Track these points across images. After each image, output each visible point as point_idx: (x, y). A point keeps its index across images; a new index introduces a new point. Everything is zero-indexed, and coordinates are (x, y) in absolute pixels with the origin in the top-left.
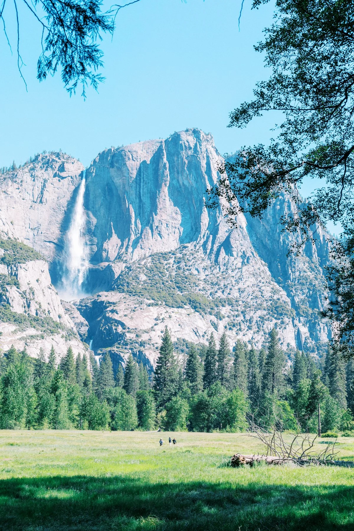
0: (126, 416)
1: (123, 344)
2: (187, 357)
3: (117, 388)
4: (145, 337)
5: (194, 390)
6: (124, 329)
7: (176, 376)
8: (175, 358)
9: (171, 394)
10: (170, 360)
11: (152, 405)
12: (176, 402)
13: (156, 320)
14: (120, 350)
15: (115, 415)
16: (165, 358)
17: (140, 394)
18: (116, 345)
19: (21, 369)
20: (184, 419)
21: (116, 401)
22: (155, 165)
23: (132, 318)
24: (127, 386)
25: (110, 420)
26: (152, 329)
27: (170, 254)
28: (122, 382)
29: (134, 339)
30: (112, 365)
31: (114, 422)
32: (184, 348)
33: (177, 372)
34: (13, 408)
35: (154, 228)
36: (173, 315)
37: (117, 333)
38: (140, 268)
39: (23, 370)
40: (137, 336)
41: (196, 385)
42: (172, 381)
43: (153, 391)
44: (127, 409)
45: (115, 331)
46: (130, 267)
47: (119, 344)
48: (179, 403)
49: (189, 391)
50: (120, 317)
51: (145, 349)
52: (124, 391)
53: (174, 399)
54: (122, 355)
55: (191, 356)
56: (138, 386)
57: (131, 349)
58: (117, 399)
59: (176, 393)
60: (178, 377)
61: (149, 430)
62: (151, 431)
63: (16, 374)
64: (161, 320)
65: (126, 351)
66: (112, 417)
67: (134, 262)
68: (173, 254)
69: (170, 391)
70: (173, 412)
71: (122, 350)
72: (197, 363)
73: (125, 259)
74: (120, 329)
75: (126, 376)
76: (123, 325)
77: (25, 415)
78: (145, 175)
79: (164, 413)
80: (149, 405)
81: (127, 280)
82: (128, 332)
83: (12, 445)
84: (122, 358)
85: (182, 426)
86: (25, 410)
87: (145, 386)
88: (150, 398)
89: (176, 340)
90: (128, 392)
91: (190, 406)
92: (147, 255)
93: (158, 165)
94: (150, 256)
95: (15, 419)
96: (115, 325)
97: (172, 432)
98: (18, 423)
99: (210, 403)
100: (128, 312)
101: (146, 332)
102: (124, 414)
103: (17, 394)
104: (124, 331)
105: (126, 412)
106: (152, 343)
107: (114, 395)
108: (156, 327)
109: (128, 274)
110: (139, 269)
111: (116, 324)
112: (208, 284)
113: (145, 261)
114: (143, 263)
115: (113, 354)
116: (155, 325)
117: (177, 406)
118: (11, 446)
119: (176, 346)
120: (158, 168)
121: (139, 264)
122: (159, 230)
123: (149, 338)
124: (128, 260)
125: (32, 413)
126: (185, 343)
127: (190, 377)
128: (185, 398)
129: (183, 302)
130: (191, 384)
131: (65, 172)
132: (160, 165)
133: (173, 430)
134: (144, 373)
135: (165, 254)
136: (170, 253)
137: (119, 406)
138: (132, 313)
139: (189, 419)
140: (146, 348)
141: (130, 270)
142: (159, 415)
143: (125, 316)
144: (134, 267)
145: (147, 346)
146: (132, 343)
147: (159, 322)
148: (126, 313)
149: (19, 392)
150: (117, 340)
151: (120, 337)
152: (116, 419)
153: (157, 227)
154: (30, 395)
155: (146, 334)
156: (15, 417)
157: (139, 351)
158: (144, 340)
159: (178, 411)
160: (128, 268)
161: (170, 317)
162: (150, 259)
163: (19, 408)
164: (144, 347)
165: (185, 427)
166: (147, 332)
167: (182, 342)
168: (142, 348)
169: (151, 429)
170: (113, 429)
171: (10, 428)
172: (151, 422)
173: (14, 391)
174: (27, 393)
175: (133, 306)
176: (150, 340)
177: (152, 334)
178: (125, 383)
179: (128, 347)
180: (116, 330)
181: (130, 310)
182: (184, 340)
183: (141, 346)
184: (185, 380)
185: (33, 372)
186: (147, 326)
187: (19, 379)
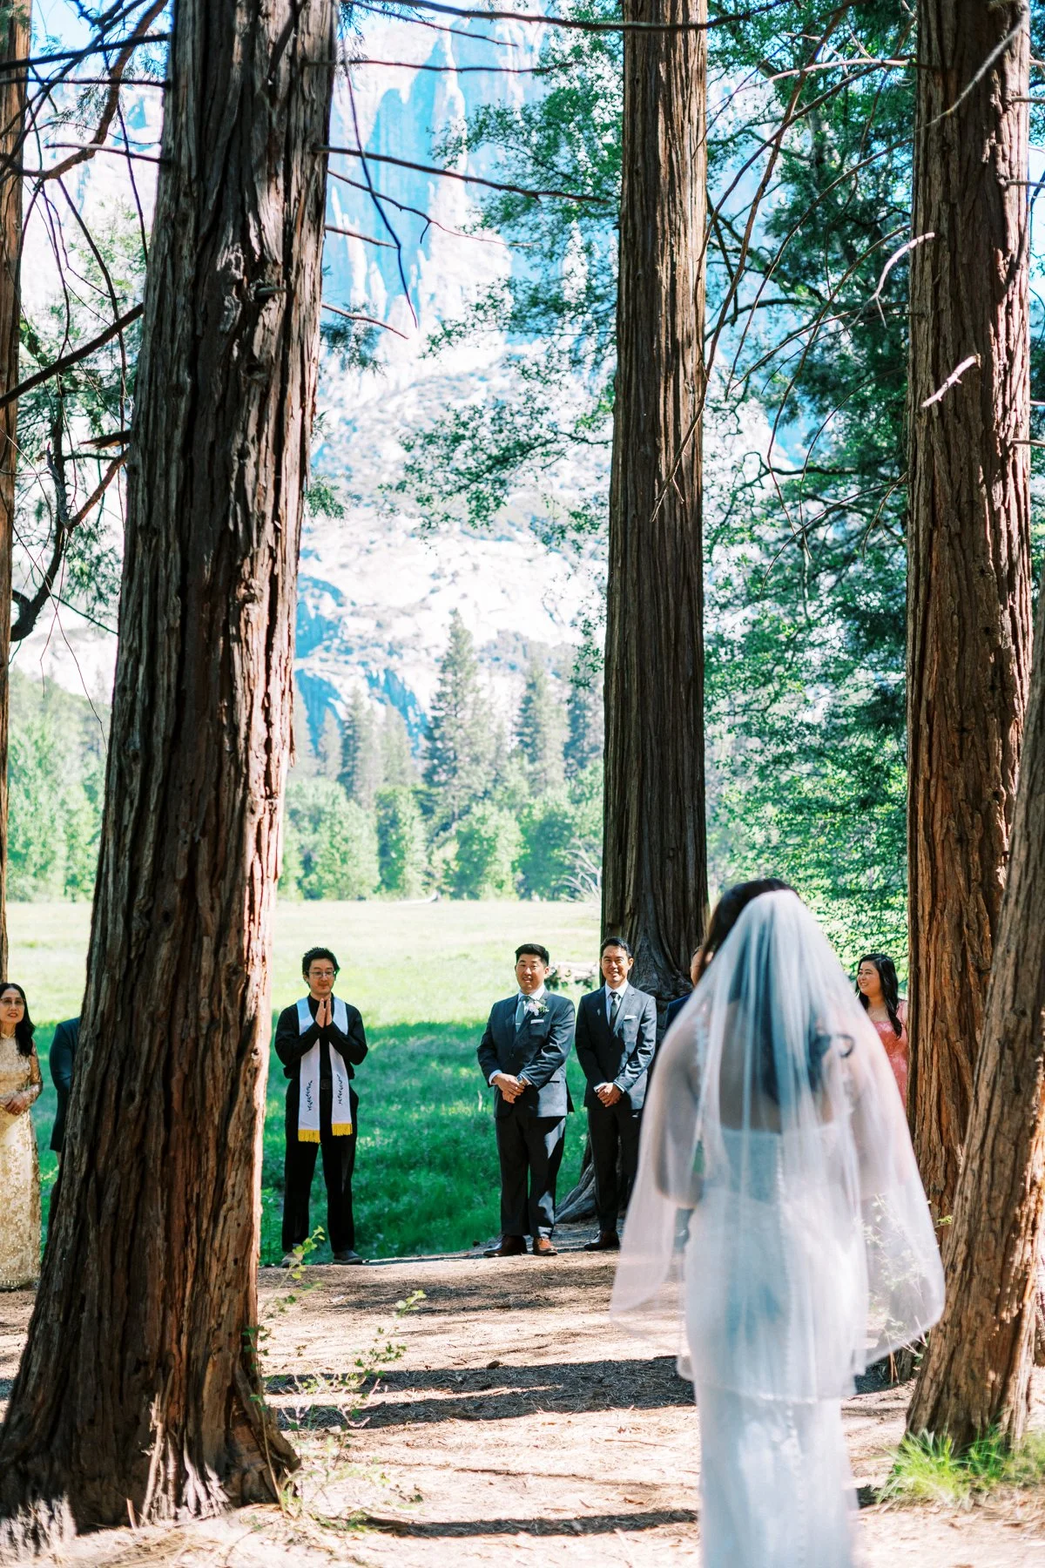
0: (344, 861)
1: (338, 650)
2: (521, 690)
3: (321, 780)
4: (401, 629)
5: (536, 783)
6: (340, 605)
7: (485, 745)
8: (483, 695)
9: (474, 797)
10: (469, 699)
11: (415, 830)
12: (482, 820)
13: (434, 576)
14: (330, 665)
15: (316, 858)
16: (456, 695)
17: (387, 796)
18: (318, 651)
19: (43, 737)
20: (508, 867)
21: (316, 818)
22: (421, 104)
23: (362, 573)
24: (349, 774)
25: (300, 873)
26: (423, 604)
27: (473, 380)
28: (334, 764)
29: (369, 635)
30: (306, 713)
31: (313, 878)
32: (519, 659)
33: (487, 735)
34: (27, 844)
35: (424, 299)
36: (483, 562)
37: (319, 618)
38: (383, 422)
39: (50, 739)
40: (379, 625)
41: (544, 770)
42: (476, 760)
43: (422, 786)
44: (346, 840)
45: (313, 614)
46: (355, 419)
47: (327, 649)
48: (491, 822)
49: (525, 787)
50: (328, 570)
51: (405, 665)
52: (340, 790)
53: (477, 810)
54: (336, 682)
55: (531, 686)
56: (382, 774)
57: (364, 664)
58: (320, 811)
59: (486, 792)
60: (493, 748)
61: (406, 896)
62: (413, 901)
63: (31, 750)
64: (450, 578)
65: (348, 669)
66: (307, 864)
67: (365, 407)
68: (482, 379)
69: (469, 787)
70: (475, 847)
71: (335, 669)
72: (545, 709)
73: (337, 396)
74: (328, 608)
75: (345, 746)
76: (336, 593)
77: (60, 862)
78: (391, 136)
79: (451, 849)
80: (406, 829)
81: (345, 460)
82: (352, 614)
83: (31, 946)
84: (335, 691)
85: (500, 885)
86: (62, 850)
87: (402, 773)
88: (408, 809)
89: (494, 636)
90: (350, 792)
91: (523, 831)
92: (404, 383)
93: (430, 104)
94: (414, 385)
95: (35, 875)
96: (313, 595)
97: (474, 903)
98: (42, 884)
99: (578, 820)
100: (353, 553)
101: (404, 613)
102: (337, 856)
103: (36, 804)
104: (341, 610)
105: (343, 849)
106: (425, 645)
107: (310, 801)
108: (432, 599)
109: (348, 440)
110: (380, 427)
111: (317, 592)
112: (587, 469)
113: (397, 400)
114: (391, 406)
115: (311, 681)
116: (432, 592)
117: (486, 831)
118: (28, 951)
119: (496, 653)
120: (431, 114)
121: (381, 411)
122: (438, 305)
123: (414, 630)
124: (347, 398)
125: (80, 855)
126: (519, 645)
127: (527, 745)
128: (511, 808)
129: (512, 524)
130: (529, 768)
131: (145, 130)
132: (437, 102)
133: (474, 896)
134: (400, 736)
135: (459, 379)
136: (472, 375)
137: (324, 834)
138: (363, 559)
139: (523, 865)
140: (406, 659)
141: (355, 430)
142: (438, 856)
143: (343, 566)
144: (364, 421)
145: (409, 655)
146: (363, 648)
147: (441, 583)
148: (344, 560)
149: (42, 798)
150: (321, 640)
151: (328, 629)
152: (318, 869)
153: (433, 296)
154: (73, 806)
155: (404, 619)
156: (32, 870)
157: (386, 671)
158: (399, 637)
159: (490, 846)
160: (348, 423)
161: (475, 568)
162: (412, 395)
163: (44, 845)
164: (401, 657)
165: (509, 887)
166: (409, 615)
167: (512, 641)
168: (394, 662)
169: (414, 894)
170: (312, 895)
171: (22, 899)
172: (413, 875)
173: (28, 797)
174: (63, 803)
175: (364, 538)
176: (417, 636)
177: (422, 617)
178: (344, 764)
179: (354, 658)
180: (317, 608)
181: (356, 548)
182: (517, 636)
183: (391, 653)
184: (515, 754)
185: (78, 739)
186: (408, 596)
187: (40, 764)
